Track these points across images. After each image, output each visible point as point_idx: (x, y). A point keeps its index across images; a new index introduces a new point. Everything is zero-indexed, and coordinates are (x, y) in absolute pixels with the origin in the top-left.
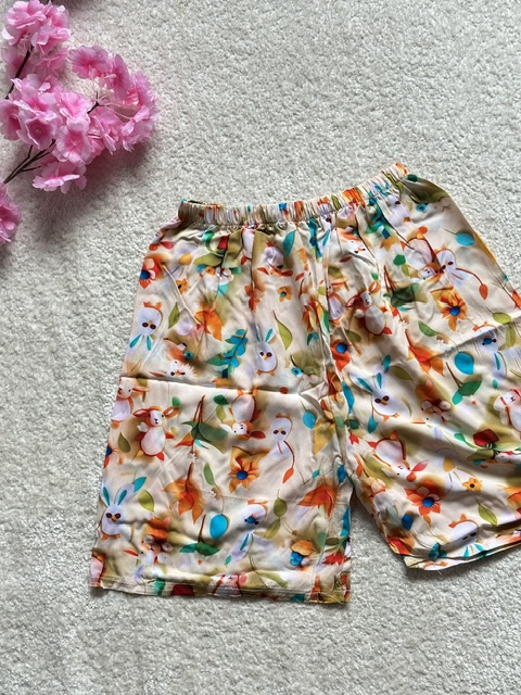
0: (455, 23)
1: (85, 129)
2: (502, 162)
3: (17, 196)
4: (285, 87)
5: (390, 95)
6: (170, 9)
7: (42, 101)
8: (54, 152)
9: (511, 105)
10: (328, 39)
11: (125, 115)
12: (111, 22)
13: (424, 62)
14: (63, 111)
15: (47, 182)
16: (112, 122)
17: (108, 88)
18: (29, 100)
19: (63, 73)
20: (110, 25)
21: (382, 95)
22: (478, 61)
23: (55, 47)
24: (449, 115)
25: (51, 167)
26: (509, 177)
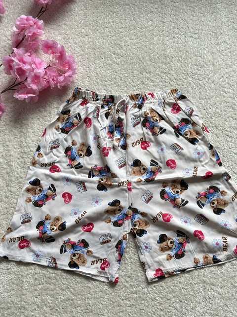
0: (215, 59)
1: (42, 75)
2: (226, 123)
3: (6, 100)
4: (135, 73)
5: (181, 85)
6: (90, 31)
7: (25, 60)
8: (26, 83)
9: (234, 99)
10: (157, 55)
11: (61, 73)
12: (63, 32)
13: (198, 73)
14: (33, 66)
15: (20, 96)
16: (54, 74)
17: (56, 60)
18: (19, 58)
19: (37, 50)
20: (62, 33)
21: (177, 84)
22: (223, 77)
23: (36, 38)
24: (206, 99)
25: (23, 89)
26: (229, 130)
